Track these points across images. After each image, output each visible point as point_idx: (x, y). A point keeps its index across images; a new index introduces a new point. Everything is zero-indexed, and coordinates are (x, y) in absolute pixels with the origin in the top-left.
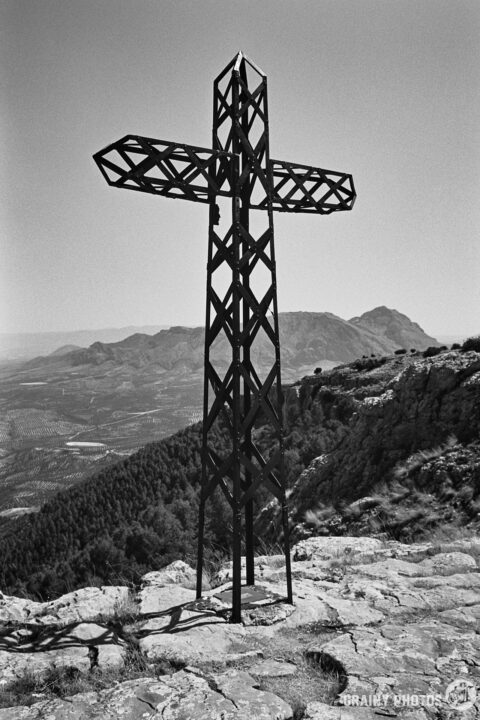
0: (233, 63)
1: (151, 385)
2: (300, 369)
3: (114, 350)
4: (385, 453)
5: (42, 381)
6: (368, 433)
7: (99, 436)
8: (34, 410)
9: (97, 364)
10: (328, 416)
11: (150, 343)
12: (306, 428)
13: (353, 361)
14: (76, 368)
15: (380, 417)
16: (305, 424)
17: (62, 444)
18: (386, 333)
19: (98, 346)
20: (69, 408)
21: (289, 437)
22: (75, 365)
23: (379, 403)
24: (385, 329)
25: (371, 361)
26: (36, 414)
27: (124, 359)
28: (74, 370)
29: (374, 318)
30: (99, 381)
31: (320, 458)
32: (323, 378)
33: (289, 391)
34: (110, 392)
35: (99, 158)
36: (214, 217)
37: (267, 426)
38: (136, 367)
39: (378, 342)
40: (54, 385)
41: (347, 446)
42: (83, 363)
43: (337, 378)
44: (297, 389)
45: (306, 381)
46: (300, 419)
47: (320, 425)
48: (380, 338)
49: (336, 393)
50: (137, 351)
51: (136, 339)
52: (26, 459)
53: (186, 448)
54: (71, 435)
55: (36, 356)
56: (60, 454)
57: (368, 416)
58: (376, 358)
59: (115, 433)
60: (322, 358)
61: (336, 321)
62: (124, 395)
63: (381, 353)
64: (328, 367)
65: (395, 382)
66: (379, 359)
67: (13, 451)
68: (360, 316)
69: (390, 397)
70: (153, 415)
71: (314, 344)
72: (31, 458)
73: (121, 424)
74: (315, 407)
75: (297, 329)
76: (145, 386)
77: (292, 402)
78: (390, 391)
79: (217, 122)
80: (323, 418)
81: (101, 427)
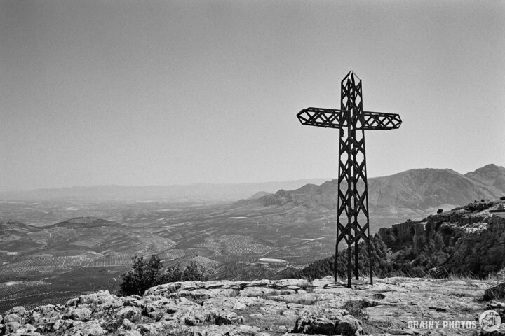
0: (348, 75)
1: (318, 220)
2: (428, 210)
3: (292, 195)
4: (482, 267)
5: (244, 216)
6: (469, 252)
7: (282, 255)
8: (238, 236)
9: (281, 205)
10: (447, 244)
11: (317, 191)
12: (430, 252)
13: (467, 205)
14: (266, 208)
15: (478, 242)
16: (430, 249)
17: (256, 259)
18: (494, 184)
19: (281, 192)
20: (261, 235)
21: (418, 258)
22: (266, 205)
23: (477, 232)
24: (494, 181)
25: (480, 204)
26: (240, 238)
27: (300, 201)
28: (265, 209)
29: (485, 173)
30: (282, 217)
31: (435, 269)
32: (443, 217)
33: (418, 226)
34: (290, 224)
35: (299, 116)
36: (342, 134)
37: (401, 251)
38: (307, 207)
39: (489, 191)
40: (252, 218)
41: (454, 261)
42: (272, 204)
43: (455, 217)
44: (424, 224)
45: (431, 218)
46: (426, 246)
47: (441, 250)
48: (490, 188)
49: (453, 227)
50: (309, 196)
51: (307, 188)
52: (233, 269)
53: (342, 265)
54: (263, 253)
55: (239, 199)
56: (255, 266)
57: (469, 241)
58: (485, 202)
59: (293, 253)
60: (444, 202)
61: (455, 175)
62: (299, 226)
63: (489, 198)
64: (447, 209)
65: (490, 217)
66: (487, 203)
67: (224, 263)
68: (473, 171)
69: (485, 228)
70: (319, 241)
71: (438, 192)
72: (235, 268)
73: (297, 247)
74: (437, 237)
75: (425, 181)
76: (314, 220)
77: (420, 233)
78: (486, 224)
79: (343, 97)
80: (443, 245)
81: (284, 248)
